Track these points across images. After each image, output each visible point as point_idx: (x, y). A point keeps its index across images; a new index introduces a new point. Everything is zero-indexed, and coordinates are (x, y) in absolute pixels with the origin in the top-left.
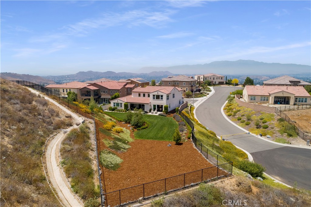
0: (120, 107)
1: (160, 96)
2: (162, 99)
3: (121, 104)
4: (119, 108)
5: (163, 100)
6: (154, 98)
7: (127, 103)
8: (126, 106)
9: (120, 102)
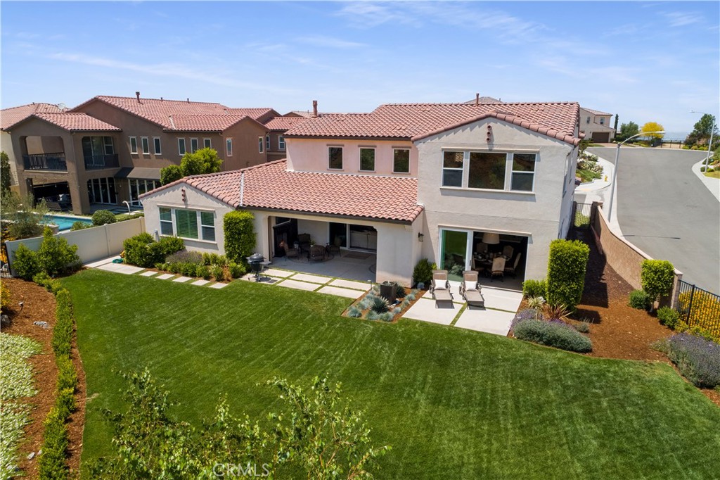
0: (200, 239)
1: (509, 164)
2: (523, 182)
3: (208, 217)
4: (196, 247)
5: (532, 198)
6: (451, 179)
7: (246, 215)
8: (240, 234)
9: (198, 203)
